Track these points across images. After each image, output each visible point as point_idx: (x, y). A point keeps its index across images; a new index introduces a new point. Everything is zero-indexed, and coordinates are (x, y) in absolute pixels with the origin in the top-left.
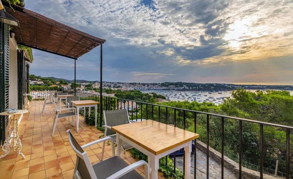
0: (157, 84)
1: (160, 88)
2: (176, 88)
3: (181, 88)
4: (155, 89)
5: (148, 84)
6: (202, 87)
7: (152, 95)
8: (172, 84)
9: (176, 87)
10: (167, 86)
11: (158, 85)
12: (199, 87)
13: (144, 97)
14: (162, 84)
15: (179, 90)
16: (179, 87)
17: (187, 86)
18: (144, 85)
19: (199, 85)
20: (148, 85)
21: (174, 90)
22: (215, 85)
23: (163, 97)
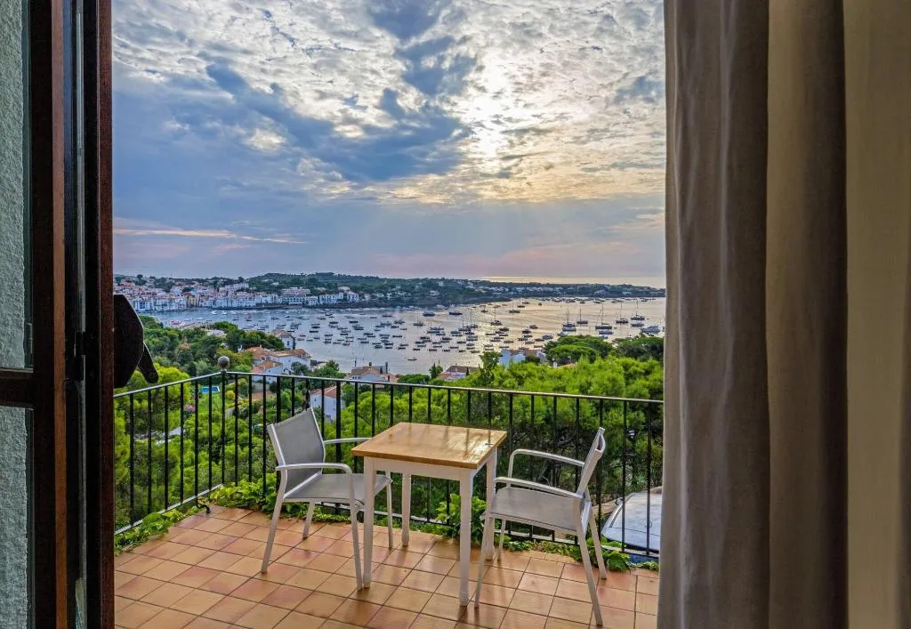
0: (230, 282)
1: (244, 299)
2: (312, 300)
3: (334, 299)
4: (224, 304)
5: (190, 282)
6: (404, 293)
7: (221, 334)
8: (296, 281)
9: (314, 293)
10: (278, 290)
11: (237, 286)
12: (393, 295)
13: (185, 345)
14: (252, 282)
15: (324, 306)
16: (323, 293)
17: (355, 290)
18: (165, 285)
19: (392, 283)
20: (187, 286)
21: (305, 305)
22: (441, 284)
23: (273, 343)
